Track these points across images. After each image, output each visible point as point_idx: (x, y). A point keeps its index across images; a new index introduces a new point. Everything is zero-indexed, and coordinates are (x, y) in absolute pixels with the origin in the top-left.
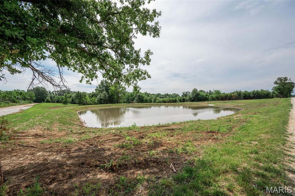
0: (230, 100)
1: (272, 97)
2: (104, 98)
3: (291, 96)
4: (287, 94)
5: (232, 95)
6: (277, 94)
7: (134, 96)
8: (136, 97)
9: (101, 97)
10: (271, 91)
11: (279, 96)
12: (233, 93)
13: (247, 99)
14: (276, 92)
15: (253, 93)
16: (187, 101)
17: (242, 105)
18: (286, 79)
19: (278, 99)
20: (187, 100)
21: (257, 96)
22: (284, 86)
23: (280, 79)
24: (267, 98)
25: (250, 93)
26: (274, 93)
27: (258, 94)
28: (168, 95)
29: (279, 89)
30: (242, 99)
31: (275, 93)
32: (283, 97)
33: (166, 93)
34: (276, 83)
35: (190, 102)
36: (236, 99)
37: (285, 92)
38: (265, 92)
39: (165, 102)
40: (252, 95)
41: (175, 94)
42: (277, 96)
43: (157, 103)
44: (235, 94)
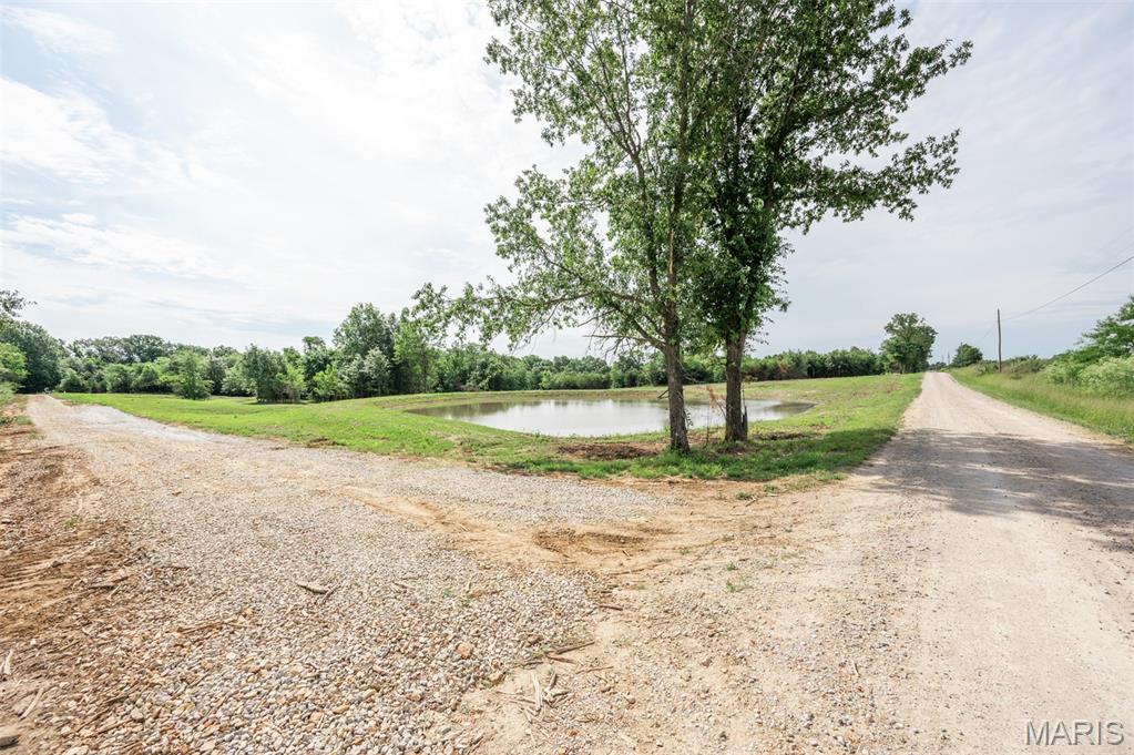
0: (773, 379)
1: (880, 371)
2: (376, 372)
3: (926, 367)
4: (916, 363)
5: (779, 363)
6: (893, 361)
7: (467, 367)
8: (471, 369)
9: (366, 370)
10: (877, 352)
11: (898, 368)
12: (781, 357)
13: (816, 376)
14: (889, 356)
15: (833, 358)
16: (644, 382)
17: (814, 394)
18: (913, 319)
19: (896, 375)
20: (643, 378)
21: (844, 367)
22: (908, 339)
23: (900, 319)
24: (867, 374)
25: (823, 360)
26: (884, 358)
27: (846, 360)
28: (566, 361)
29: (898, 348)
30: (804, 377)
31: (887, 360)
32: (907, 371)
33: (560, 356)
34: (890, 328)
35: (655, 386)
36: (788, 378)
37: (911, 357)
38: (863, 357)
39: (575, 387)
40: (829, 365)
41: (592, 359)
42: (893, 368)
43: (544, 389)
44: (785, 361)
